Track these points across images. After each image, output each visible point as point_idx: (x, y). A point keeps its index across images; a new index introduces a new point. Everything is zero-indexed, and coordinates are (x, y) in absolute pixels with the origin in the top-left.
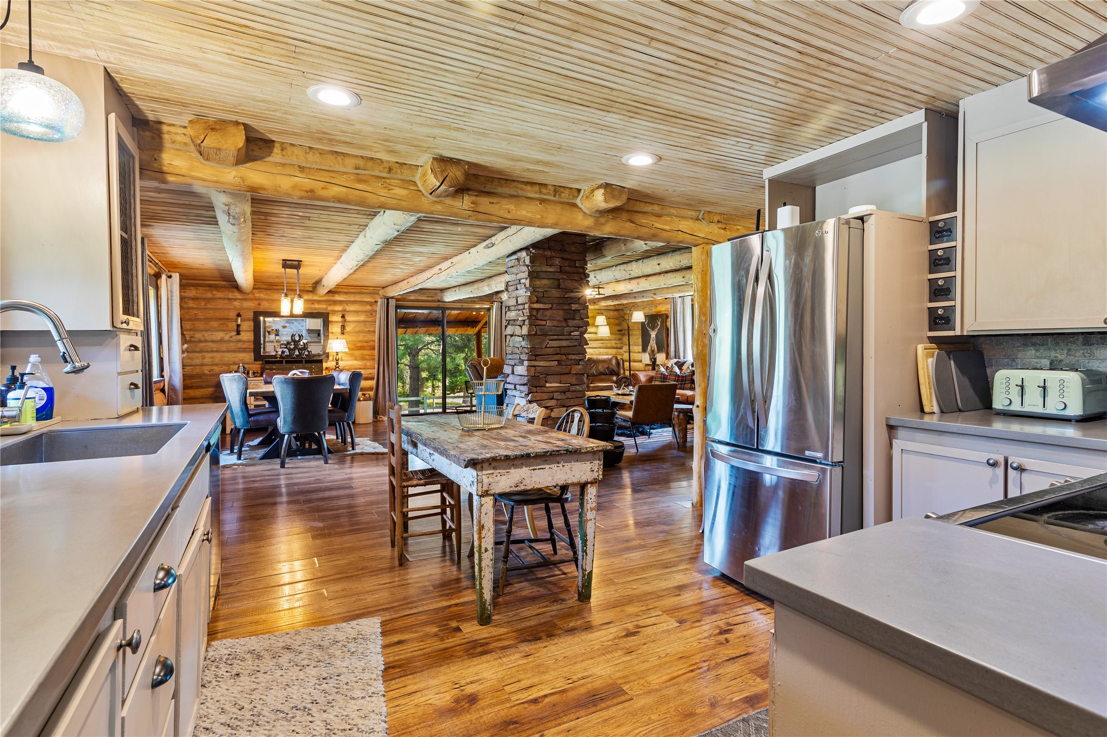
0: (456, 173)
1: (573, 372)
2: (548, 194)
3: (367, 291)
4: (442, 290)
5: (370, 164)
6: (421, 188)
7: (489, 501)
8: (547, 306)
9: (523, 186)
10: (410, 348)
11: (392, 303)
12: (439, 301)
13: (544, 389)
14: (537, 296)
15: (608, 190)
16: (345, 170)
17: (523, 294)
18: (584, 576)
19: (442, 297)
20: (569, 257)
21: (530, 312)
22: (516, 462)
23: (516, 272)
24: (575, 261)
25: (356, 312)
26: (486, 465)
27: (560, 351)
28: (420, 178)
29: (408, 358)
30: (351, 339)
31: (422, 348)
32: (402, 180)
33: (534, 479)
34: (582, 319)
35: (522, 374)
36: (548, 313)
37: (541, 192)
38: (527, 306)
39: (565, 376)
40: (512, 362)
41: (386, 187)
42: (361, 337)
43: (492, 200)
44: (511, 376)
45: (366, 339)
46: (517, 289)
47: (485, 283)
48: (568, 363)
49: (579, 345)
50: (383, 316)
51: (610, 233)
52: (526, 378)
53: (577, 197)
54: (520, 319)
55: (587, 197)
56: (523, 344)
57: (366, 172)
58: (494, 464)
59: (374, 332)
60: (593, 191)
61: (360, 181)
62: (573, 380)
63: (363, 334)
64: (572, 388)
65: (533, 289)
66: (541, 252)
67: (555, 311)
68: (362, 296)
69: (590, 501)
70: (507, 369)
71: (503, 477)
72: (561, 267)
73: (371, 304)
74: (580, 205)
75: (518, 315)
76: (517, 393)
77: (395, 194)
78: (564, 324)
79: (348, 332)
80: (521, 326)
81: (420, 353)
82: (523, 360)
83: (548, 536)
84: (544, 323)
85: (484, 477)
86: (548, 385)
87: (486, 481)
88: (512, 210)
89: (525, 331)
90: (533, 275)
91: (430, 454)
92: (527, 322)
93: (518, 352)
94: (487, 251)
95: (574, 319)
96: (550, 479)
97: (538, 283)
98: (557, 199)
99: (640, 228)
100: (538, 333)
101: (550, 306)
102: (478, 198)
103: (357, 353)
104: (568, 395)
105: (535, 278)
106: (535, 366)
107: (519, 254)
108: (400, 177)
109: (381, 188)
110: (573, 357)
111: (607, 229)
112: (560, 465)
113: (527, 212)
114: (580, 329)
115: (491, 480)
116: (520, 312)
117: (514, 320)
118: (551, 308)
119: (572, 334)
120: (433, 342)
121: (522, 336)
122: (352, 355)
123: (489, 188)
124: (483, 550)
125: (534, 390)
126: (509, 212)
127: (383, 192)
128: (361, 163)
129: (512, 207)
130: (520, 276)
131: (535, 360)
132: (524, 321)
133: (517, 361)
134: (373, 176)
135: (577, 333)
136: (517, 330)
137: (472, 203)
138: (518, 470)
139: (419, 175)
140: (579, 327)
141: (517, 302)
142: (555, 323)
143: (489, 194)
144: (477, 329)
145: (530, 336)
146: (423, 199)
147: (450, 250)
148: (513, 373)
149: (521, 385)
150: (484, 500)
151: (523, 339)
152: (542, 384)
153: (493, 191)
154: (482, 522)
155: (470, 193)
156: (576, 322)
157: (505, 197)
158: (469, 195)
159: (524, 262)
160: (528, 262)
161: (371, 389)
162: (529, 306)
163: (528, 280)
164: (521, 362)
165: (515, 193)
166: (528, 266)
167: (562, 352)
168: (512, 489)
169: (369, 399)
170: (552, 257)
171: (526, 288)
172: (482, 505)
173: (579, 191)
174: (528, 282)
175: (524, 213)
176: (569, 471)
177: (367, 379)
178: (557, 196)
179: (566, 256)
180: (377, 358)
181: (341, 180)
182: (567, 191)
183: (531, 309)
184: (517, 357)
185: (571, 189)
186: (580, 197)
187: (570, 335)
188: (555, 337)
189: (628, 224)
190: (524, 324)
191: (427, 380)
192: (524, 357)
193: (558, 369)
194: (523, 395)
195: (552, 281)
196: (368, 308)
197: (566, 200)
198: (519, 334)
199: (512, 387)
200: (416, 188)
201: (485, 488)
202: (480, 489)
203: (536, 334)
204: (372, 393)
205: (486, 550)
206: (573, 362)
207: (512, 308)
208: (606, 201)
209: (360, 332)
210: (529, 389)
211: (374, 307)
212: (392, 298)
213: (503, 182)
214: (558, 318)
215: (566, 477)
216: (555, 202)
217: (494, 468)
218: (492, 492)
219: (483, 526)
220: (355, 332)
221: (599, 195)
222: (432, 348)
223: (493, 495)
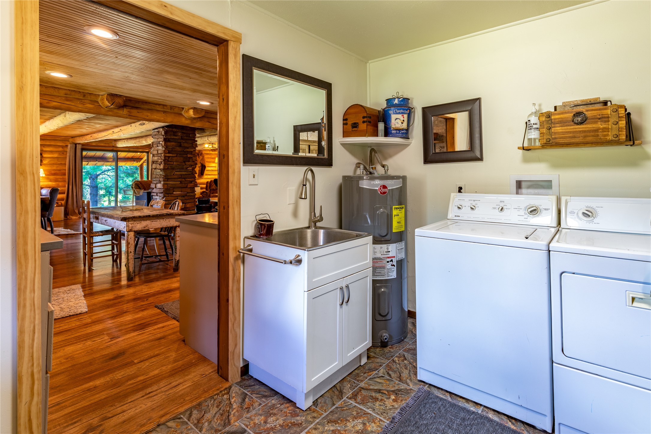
0: (120, 101)
1: (189, 186)
2: (168, 109)
3: (59, 139)
4: (116, 140)
5: (73, 93)
6: (101, 104)
7: (132, 234)
8: (174, 155)
9: (155, 105)
10: (90, 174)
11: (79, 147)
12: (113, 147)
13: (173, 195)
14: (168, 150)
15: (195, 110)
16: (60, 95)
17: (161, 149)
18: (175, 262)
19: (115, 144)
20: (186, 132)
21: (164, 158)
22: (144, 219)
23: (158, 138)
24: (190, 134)
25: (51, 152)
26: (130, 220)
27: (181, 177)
28: (101, 100)
29: (89, 181)
30: (47, 168)
31: (100, 174)
32: (90, 100)
33: (153, 225)
34: (193, 161)
35: (160, 187)
36: (175, 158)
37: (164, 108)
38: (163, 155)
39: (184, 189)
40: (155, 182)
41: (82, 103)
42: (55, 168)
43: (138, 111)
44: (155, 189)
45: (58, 168)
46: (158, 146)
47: (144, 139)
48: (186, 182)
49: (192, 174)
50: (72, 154)
51: (199, 127)
52: (163, 190)
53: (182, 111)
54: (159, 161)
55: (187, 112)
56: (161, 173)
57: (71, 96)
58: (134, 219)
59: (65, 164)
60: (189, 109)
61: (67, 100)
62: (189, 190)
63: (56, 166)
64: (188, 194)
65: (166, 147)
66: (171, 129)
67: (179, 158)
68: (56, 142)
69: (178, 233)
70: (153, 186)
71: (138, 225)
72: (182, 137)
73: (62, 147)
74: (183, 114)
75: (159, 159)
76: (158, 197)
77: (87, 107)
78: (184, 164)
79: (45, 164)
80: (160, 165)
81: (99, 177)
82: (161, 181)
83: (165, 253)
84: (172, 163)
85: (130, 224)
86: (174, 193)
87: (130, 226)
88: (149, 116)
89: (162, 167)
90: (165, 140)
91: (105, 220)
92: (163, 163)
93: (158, 177)
94: (141, 127)
95: (189, 161)
96: (160, 225)
97: (169, 144)
98: (172, 111)
99: (213, 125)
100: (169, 168)
101: (176, 155)
102: (131, 110)
103: (52, 177)
104: (186, 197)
105: (167, 141)
106: (167, 184)
107: (159, 129)
108: (90, 99)
109: (79, 104)
110: (189, 180)
111: (198, 125)
112: (164, 220)
113: (157, 117)
114: (193, 166)
115: (133, 225)
116: (160, 157)
117: (157, 161)
118: (176, 156)
119: (188, 168)
120: (109, 170)
121: (160, 169)
122: (48, 179)
123: (137, 105)
124: (129, 252)
125: (167, 195)
126: (147, 116)
127: (80, 106)
128: (68, 92)
129: (149, 114)
130: (159, 140)
131: (168, 181)
132: (162, 162)
133: (158, 182)
134: (75, 98)
135: (190, 168)
136: (158, 166)
137: (128, 112)
138: (145, 222)
139: (100, 99)
140: (192, 165)
141: (158, 152)
142: (178, 163)
143: (137, 108)
144: (140, 163)
145: (164, 170)
146: (102, 109)
147: (119, 123)
148: (156, 187)
149: (160, 193)
150: (129, 233)
151: (161, 171)
152: (171, 193)
153: (139, 107)
154: (129, 242)
155: (127, 107)
156: (190, 163)
157: (145, 110)
158: (126, 108)
159: (161, 133)
160: (163, 133)
161: (62, 199)
162: (164, 155)
163: (163, 142)
164: (160, 182)
165: (151, 108)
166: (163, 136)
167: (182, 177)
168: (142, 229)
169: (61, 205)
170: (176, 132)
171: (162, 146)
172: (129, 235)
173: (183, 108)
174: (163, 143)
175: (155, 117)
176: (168, 222)
177: (60, 193)
178: (172, 110)
179: (184, 131)
180: (67, 180)
181: (58, 100)
182: (177, 108)
183: (165, 157)
184: (158, 179)
185: (179, 107)
186: (184, 111)
187: (187, 169)
188: (179, 170)
189: (207, 123)
190: (161, 163)
191: (104, 196)
192: (161, 179)
193: (180, 185)
194: (161, 198)
195: (177, 143)
196: (61, 149)
197: (177, 112)
198: (159, 168)
199: (155, 194)
200: (98, 105)
201: (130, 229)
202: (128, 229)
203: (168, 169)
204: (63, 202)
205: (131, 252)
206: (188, 182)
207: (155, 155)
208: (194, 114)
209: (53, 164)
210: (164, 195)
211: (66, 149)
212: (79, 144)
213: (144, 103)
214: (180, 161)
215: (167, 224)
216: (171, 113)
217: (134, 221)
218: (134, 230)
219: (129, 243)
220: (50, 164)
221: (191, 112)
222: (108, 174)
223: (134, 231)
